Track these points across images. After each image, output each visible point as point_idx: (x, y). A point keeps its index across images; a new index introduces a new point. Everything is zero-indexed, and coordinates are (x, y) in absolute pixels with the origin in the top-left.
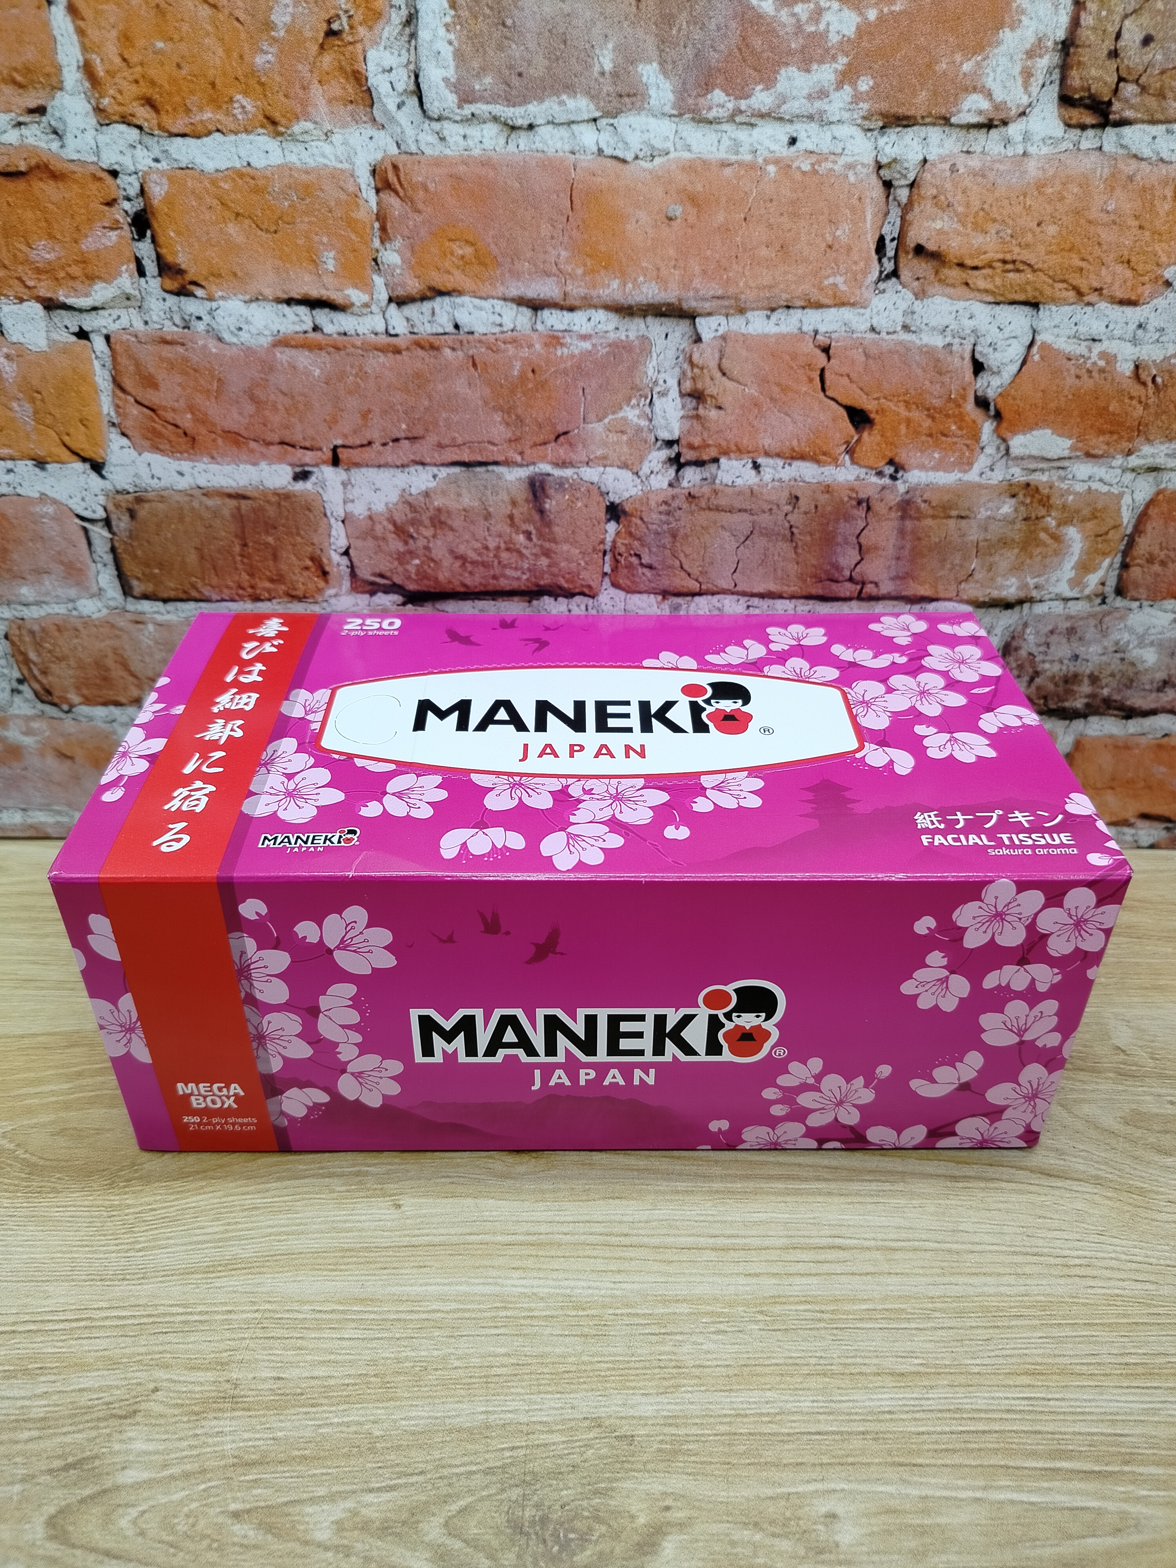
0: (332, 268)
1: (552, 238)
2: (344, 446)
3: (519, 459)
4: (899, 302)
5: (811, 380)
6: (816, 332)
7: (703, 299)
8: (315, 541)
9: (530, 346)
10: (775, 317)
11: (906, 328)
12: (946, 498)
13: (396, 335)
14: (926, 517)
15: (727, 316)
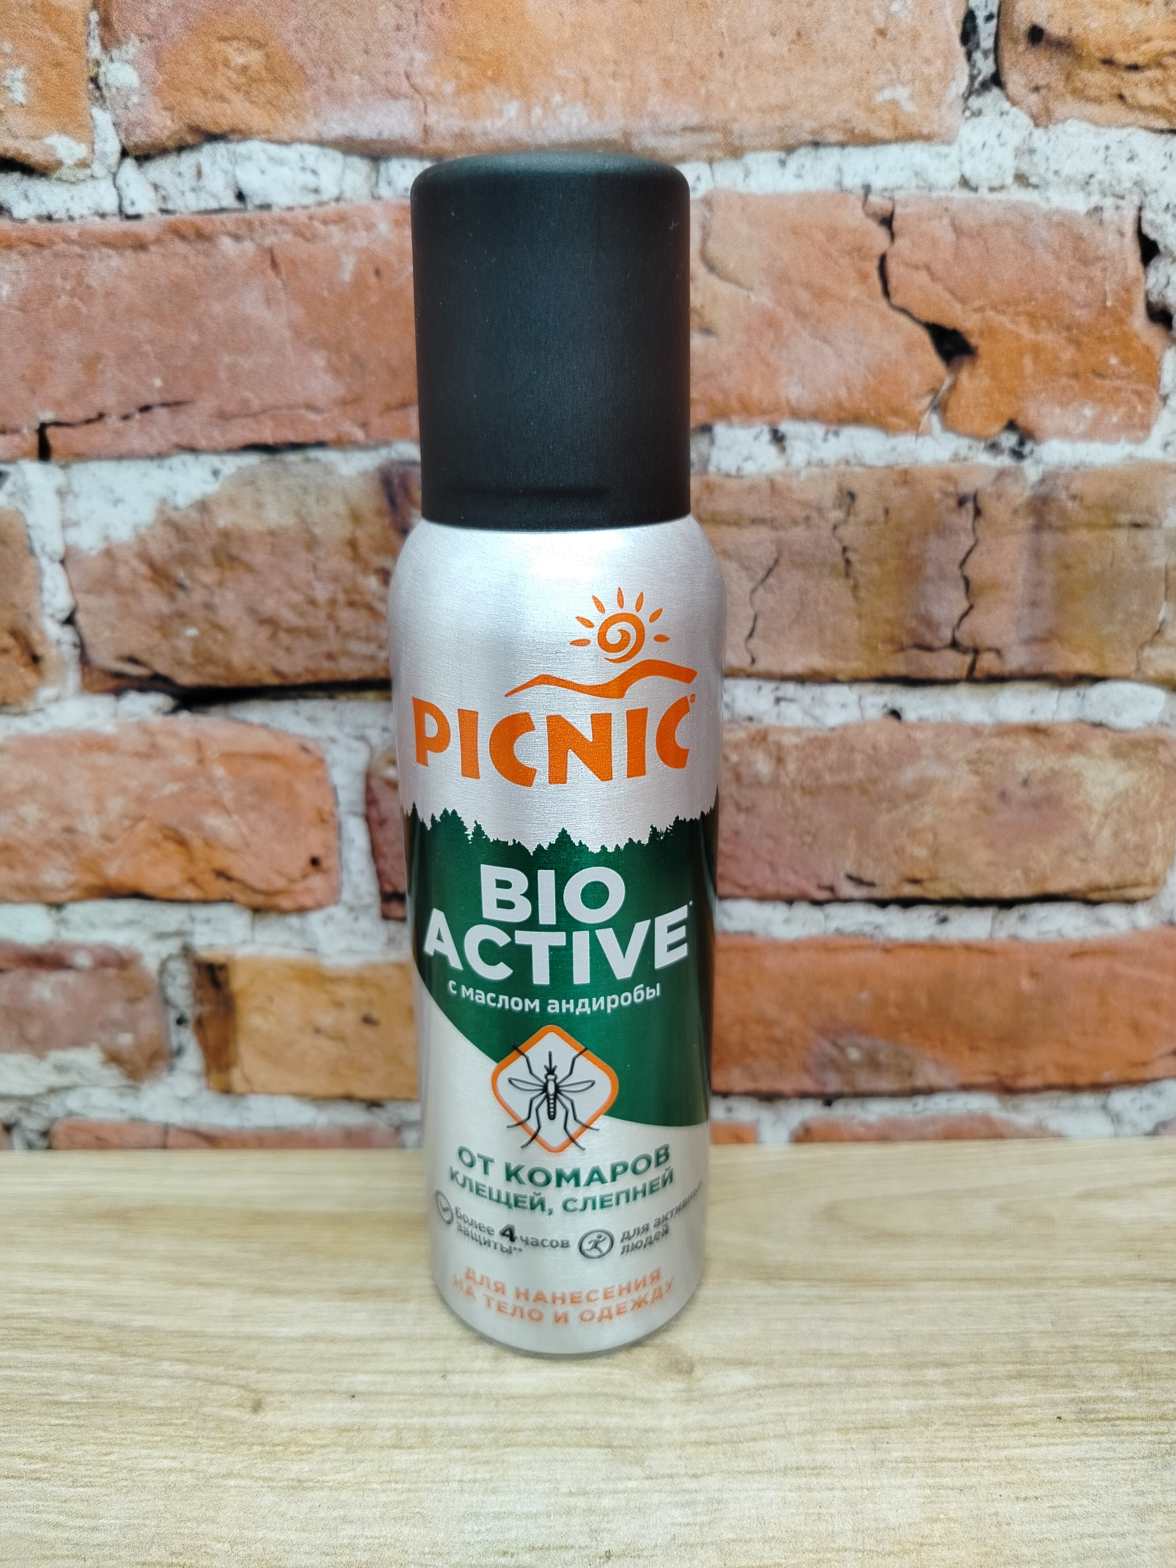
0: (20, 98)
1: (398, 28)
2: (57, 424)
3: (359, 434)
4: (1007, 132)
5: (863, 277)
6: (867, 189)
7: (669, 133)
8: (18, 598)
9: (370, 227)
10: (794, 161)
11: (1021, 179)
12: (1110, 489)
13: (137, 217)
14: (1076, 526)
15: (711, 161)
